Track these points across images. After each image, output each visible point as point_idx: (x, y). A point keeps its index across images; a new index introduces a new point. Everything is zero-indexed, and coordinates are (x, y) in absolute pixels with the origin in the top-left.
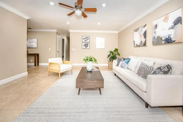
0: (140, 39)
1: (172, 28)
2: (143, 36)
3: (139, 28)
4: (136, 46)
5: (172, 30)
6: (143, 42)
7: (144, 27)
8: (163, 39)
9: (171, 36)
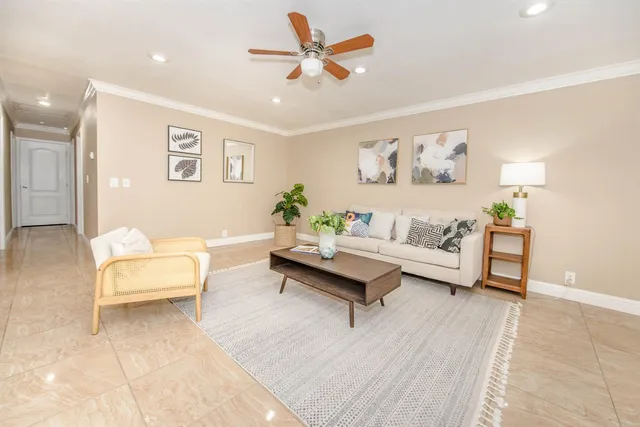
0: (380, 169)
1: (451, 158)
2: (387, 163)
3: (376, 142)
4: (364, 180)
5: (451, 161)
6: (388, 175)
7: (391, 143)
8: (436, 174)
9: (450, 172)
